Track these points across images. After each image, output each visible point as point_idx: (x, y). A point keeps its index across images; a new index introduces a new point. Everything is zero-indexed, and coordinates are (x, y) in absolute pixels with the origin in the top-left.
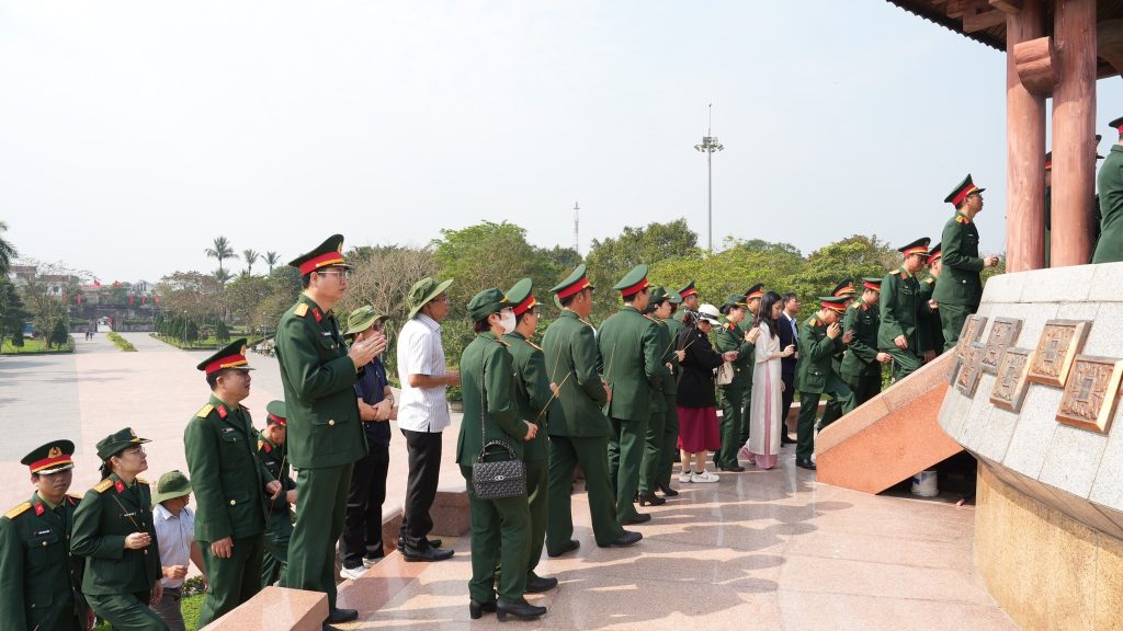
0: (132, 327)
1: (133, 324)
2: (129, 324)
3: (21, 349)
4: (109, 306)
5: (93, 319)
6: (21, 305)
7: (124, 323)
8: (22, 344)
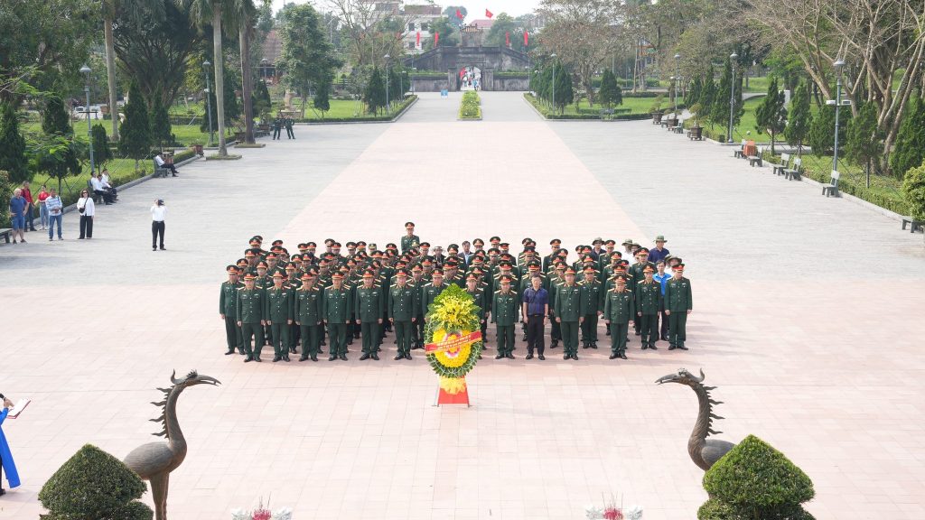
0: (506, 83)
1: (507, 78)
2: (502, 78)
3: (329, 114)
4: (476, 50)
5: (453, 69)
6: (325, 48)
7: (496, 78)
8: (326, 107)
